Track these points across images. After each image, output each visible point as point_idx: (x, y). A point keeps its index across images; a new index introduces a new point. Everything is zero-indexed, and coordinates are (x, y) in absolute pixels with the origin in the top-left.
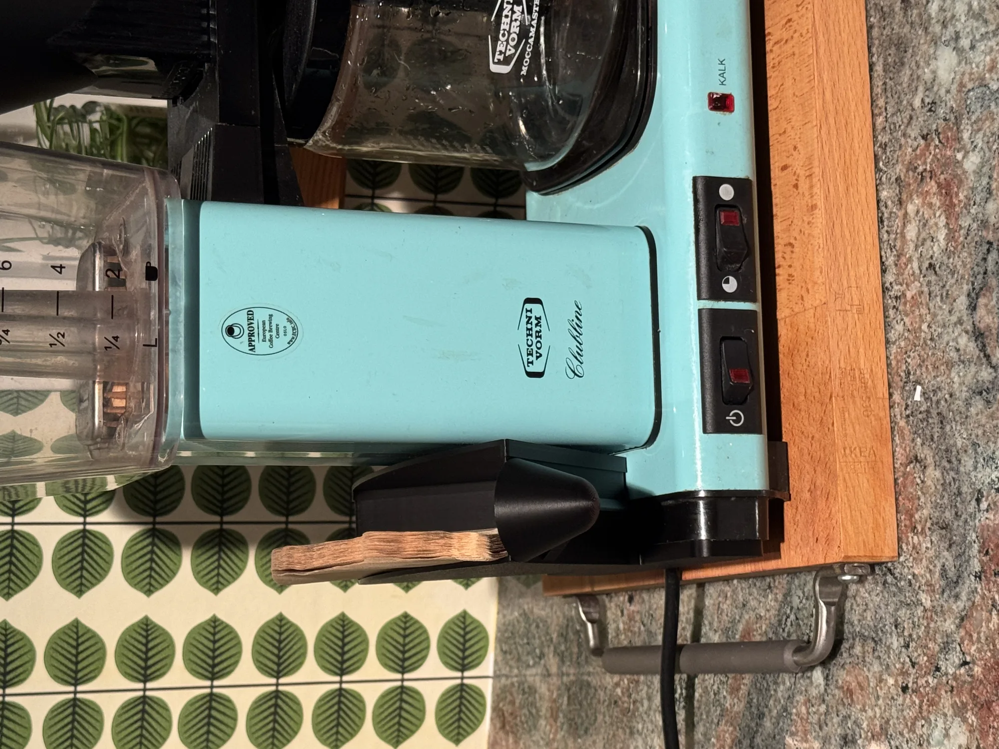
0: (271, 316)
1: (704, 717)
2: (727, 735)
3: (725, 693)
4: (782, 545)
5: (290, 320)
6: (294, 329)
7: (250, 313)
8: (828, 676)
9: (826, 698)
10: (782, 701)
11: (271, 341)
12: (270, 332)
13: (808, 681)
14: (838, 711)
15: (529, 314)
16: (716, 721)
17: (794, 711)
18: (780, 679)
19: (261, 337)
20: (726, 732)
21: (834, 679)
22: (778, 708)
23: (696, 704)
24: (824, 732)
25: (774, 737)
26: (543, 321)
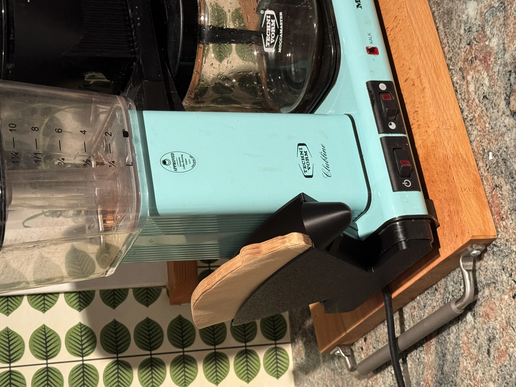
0: (182, 155)
1: (415, 374)
2: (429, 376)
3: (423, 356)
4: (439, 249)
5: (191, 157)
6: (193, 160)
7: (173, 155)
8: (474, 314)
9: (476, 325)
10: (454, 341)
11: (184, 166)
12: (183, 162)
13: (465, 323)
14: (483, 328)
15: (301, 150)
16: (421, 372)
17: (461, 342)
18: (450, 331)
19: (179, 165)
20: (427, 375)
21: (478, 314)
22: (452, 346)
23: (409, 370)
24: (478, 343)
25: (453, 361)
26: (308, 153)
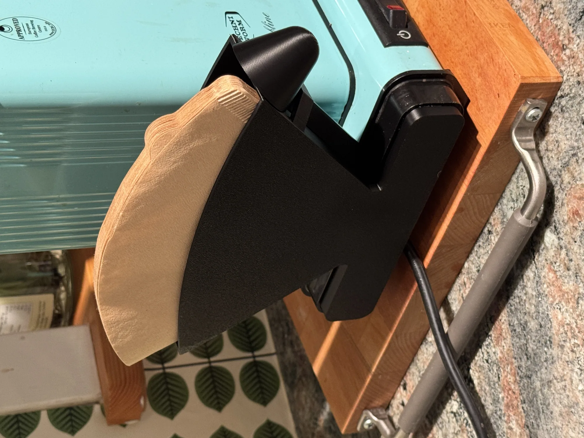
0: (32, 21)
3: (494, 350)
5: (47, 23)
6: (52, 27)
7: (15, 21)
11: (35, 33)
12: (32, 28)
13: (545, 251)
15: (231, 19)
18: (525, 281)
19: (27, 32)
21: (561, 222)
22: (534, 302)
24: (572, 268)
25: (541, 326)
26: (243, 22)
